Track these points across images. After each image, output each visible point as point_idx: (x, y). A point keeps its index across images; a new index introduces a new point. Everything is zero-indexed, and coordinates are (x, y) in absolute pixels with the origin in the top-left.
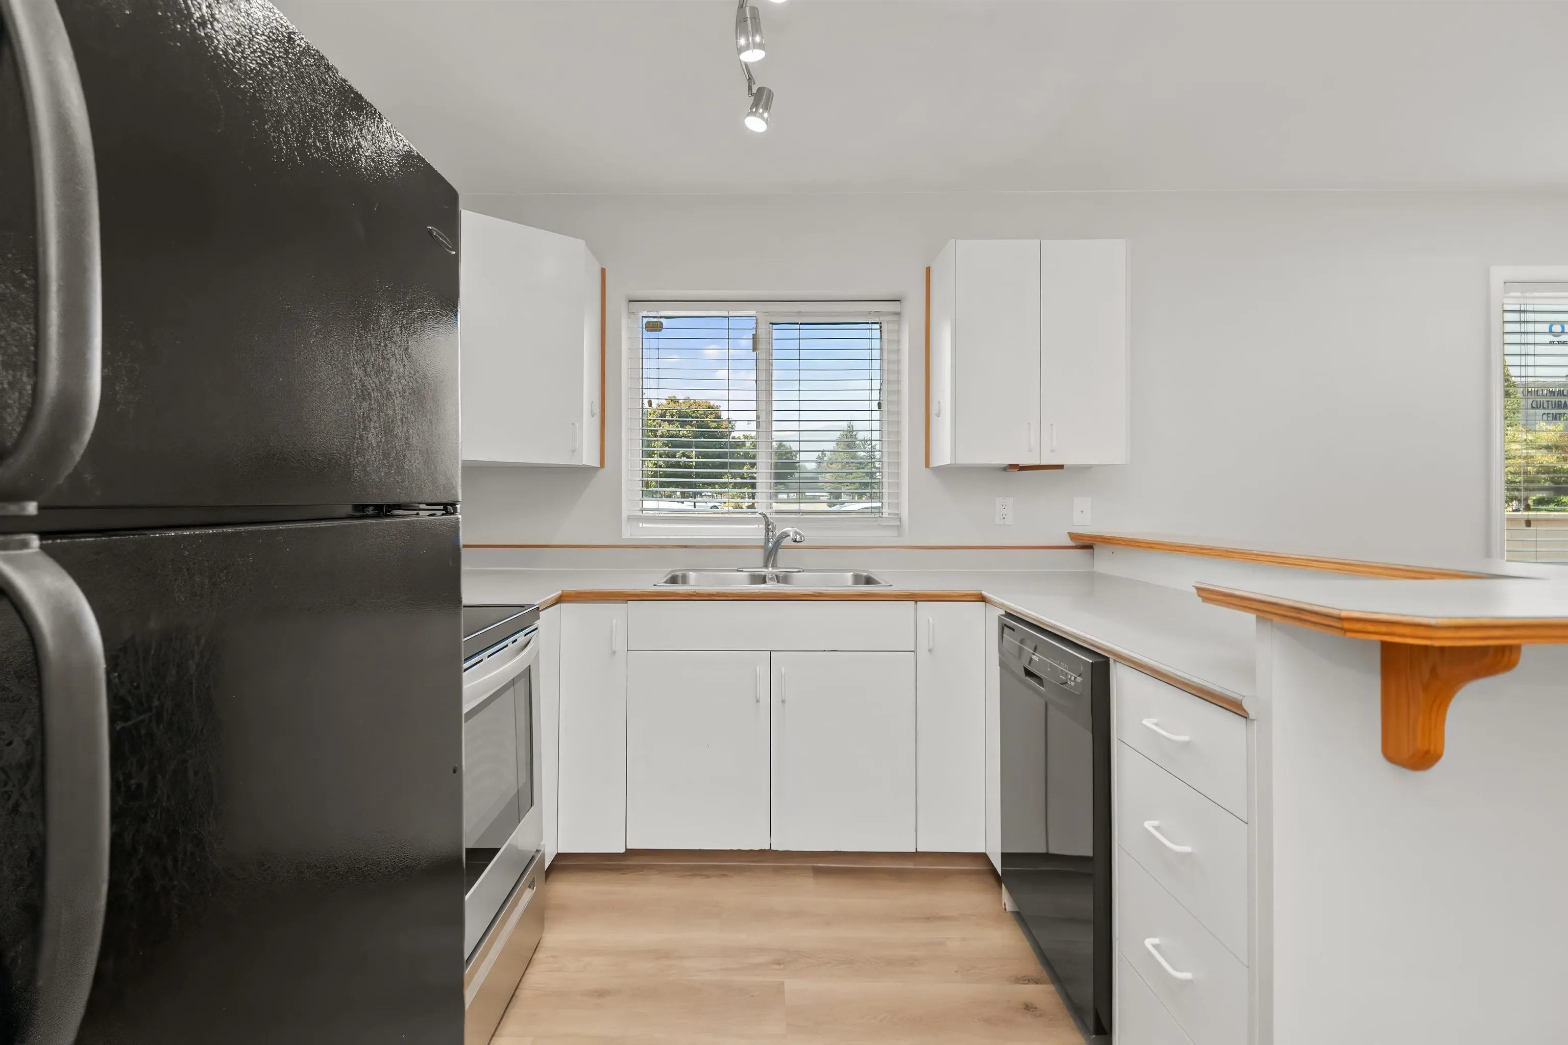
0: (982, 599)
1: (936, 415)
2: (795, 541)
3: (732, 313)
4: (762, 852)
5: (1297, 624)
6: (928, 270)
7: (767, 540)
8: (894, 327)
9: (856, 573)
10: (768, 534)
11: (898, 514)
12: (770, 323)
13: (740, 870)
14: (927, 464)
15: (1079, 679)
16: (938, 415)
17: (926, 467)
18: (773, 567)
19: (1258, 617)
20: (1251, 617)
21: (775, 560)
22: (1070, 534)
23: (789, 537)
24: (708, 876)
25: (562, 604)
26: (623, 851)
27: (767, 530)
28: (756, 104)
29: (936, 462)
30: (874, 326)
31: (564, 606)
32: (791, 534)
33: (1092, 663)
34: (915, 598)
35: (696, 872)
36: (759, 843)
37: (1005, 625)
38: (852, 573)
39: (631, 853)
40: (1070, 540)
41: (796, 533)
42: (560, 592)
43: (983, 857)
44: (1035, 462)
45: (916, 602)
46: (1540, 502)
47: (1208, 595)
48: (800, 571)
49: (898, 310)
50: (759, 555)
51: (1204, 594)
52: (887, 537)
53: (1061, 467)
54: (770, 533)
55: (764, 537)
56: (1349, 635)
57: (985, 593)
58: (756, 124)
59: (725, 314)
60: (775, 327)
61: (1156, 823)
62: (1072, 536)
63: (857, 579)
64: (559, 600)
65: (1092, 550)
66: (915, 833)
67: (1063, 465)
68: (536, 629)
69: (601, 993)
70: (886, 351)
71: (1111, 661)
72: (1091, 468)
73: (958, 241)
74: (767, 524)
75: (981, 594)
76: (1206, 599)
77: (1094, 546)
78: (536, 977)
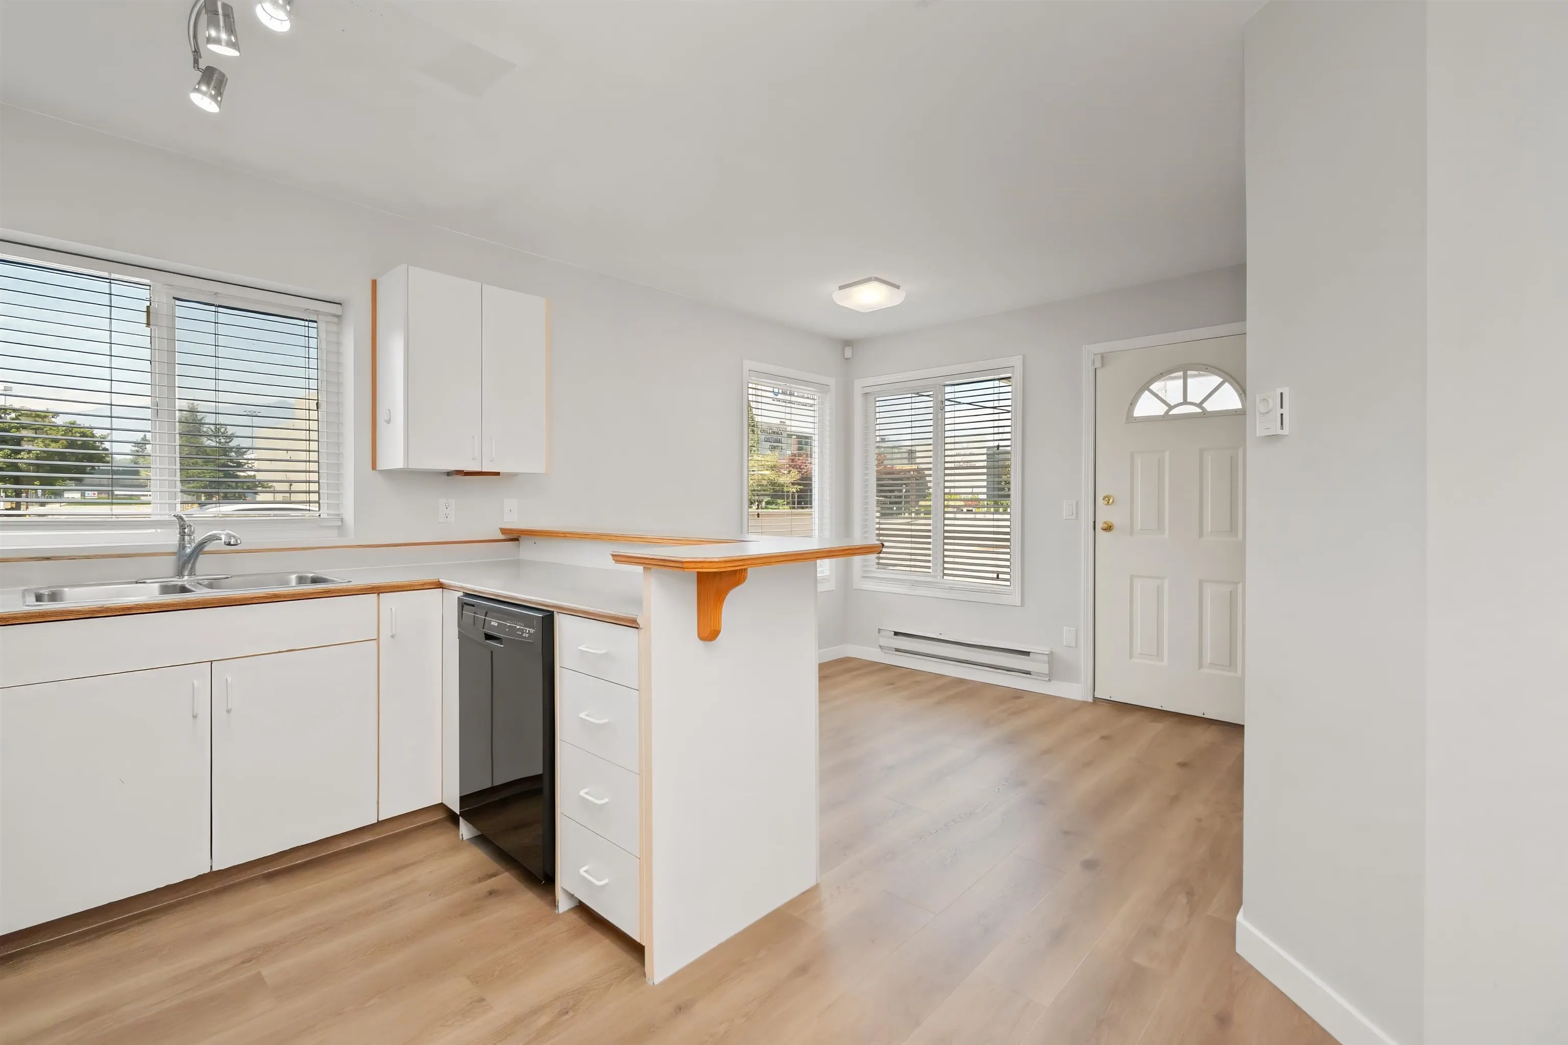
0: (440, 586)
1: (385, 421)
2: (229, 544)
3: (114, 276)
4: (200, 878)
5: (663, 569)
6: (374, 283)
7: (182, 546)
8: (334, 328)
9: (300, 575)
10: (184, 540)
11: (339, 515)
12: (174, 298)
14: (374, 467)
15: (532, 631)
16: (389, 422)
17: (372, 469)
18: (190, 574)
19: (644, 567)
20: (640, 569)
21: (193, 567)
22: (500, 528)
23: (218, 541)
27: (183, 534)
28: (202, 82)
29: (382, 465)
30: (311, 324)
32: (223, 537)
33: (542, 617)
34: (377, 590)
37: (465, 604)
38: (296, 575)
40: (501, 534)
41: (230, 536)
43: (442, 806)
44: (479, 470)
45: (379, 594)
46: (768, 503)
47: (618, 558)
48: (228, 578)
49: (340, 314)
50: (169, 564)
51: (616, 558)
52: (331, 538)
53: (498, 474)
54: (186, 538)
55: (177, 543)
56: (685, 570)
57: (442, 580)
58: (205, 103)
59: (106, 275)
60: (178, 302)
61: (586, 713)
62: (503, 531)
63: (301, 580)
65: (518, 542)
66: (377, 804)
67: (499, 473)
70: (325, 351)
71: (556, 615)
72: (517, 475)
73: (410, 268)
74: (183, 528)
75: (439, 581)
76: (617, 561)
77: (520, 539)
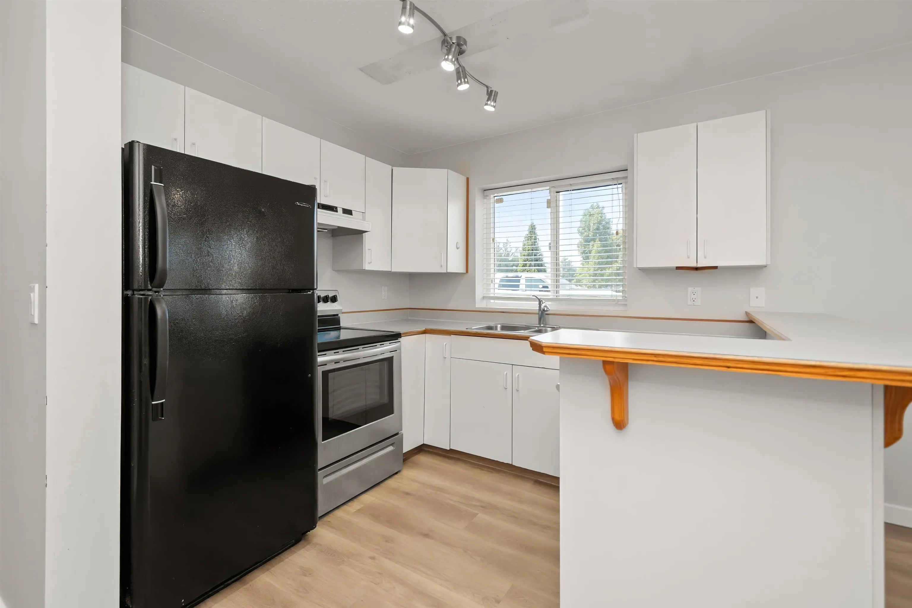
4: (508, 464)
7: (540, 310)
10: (540, 307)
11: (626, 297)
12: (556, 192)
13: (499, 471)
18: (542, 324)
21: (544, 321)
24: (483, 470)
25: (426, 335)
26: (449, 449)
27: (540, 304)
28: (489, 99)
31: (427, 335)
35: (481, 467)
36: (507, 461)
39: (452, 451)
41: (546, 307)
42: (425, 329)
44: (695, 265)
49: (626, 176)
53: (716, 268)
55: (538, 308)
58: (489, 108)
60: (560, 194)
62: (747, 314)
64: (425, 332)
68: (400, 342)
69: (407, 494)
73: (638, 134)
74: (540, 301)
78: (391, 482)
